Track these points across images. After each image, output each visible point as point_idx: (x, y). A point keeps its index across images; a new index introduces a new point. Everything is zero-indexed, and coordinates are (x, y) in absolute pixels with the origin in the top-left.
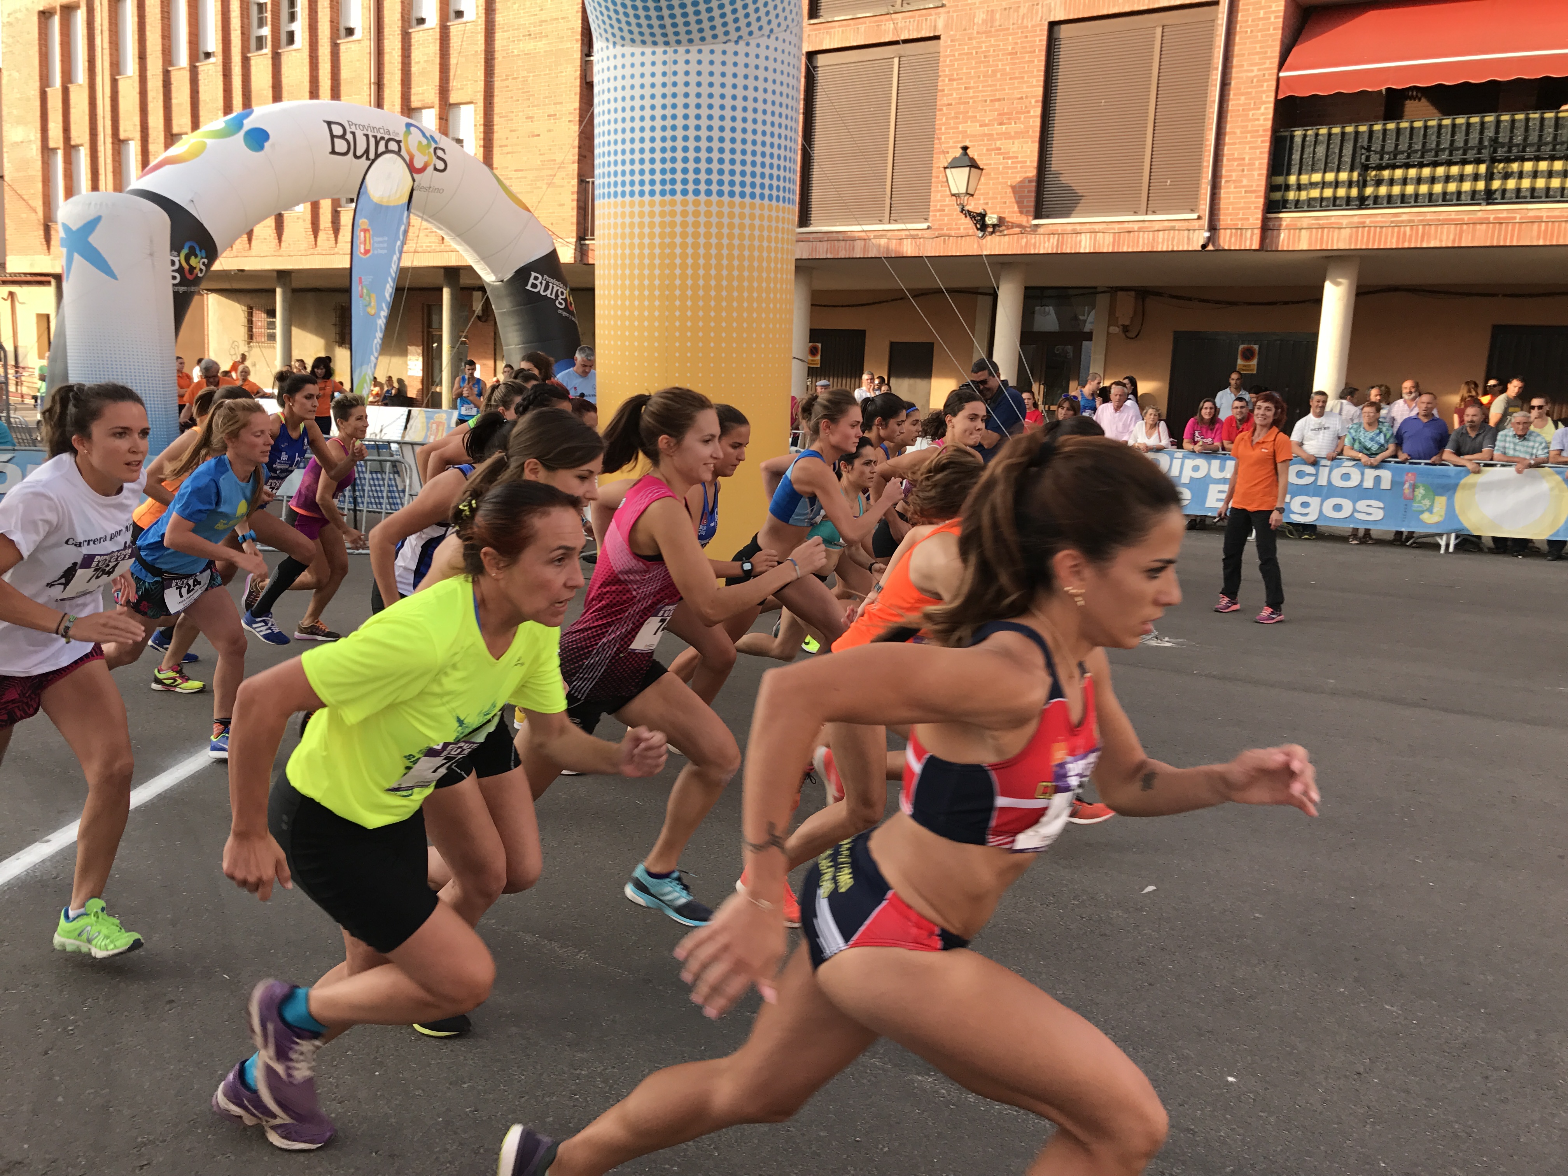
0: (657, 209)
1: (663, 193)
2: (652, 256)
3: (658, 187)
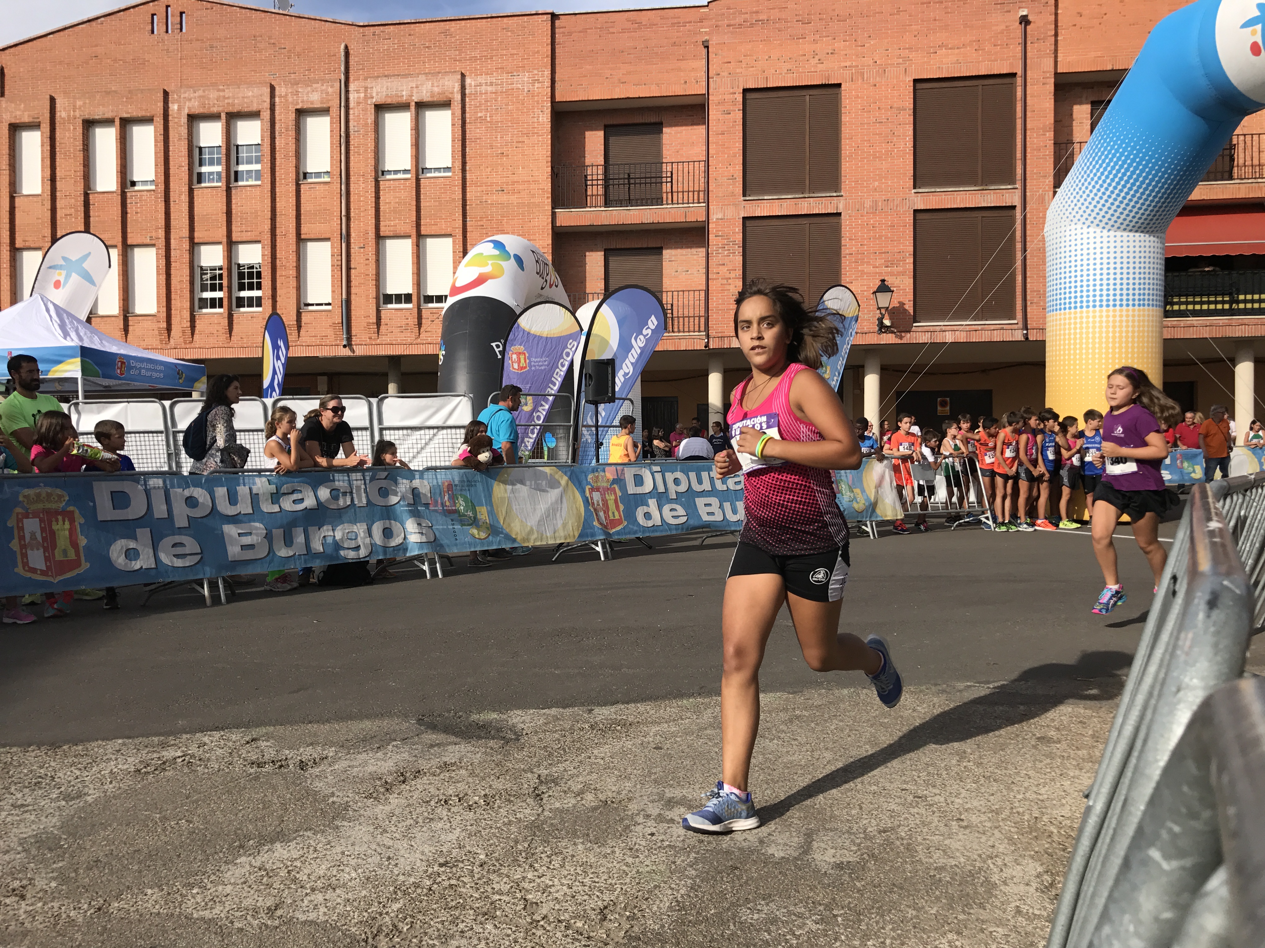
0: (1136, 313)
1: (1139, 305)
2: (1133, 337)
3: (1137, 302)
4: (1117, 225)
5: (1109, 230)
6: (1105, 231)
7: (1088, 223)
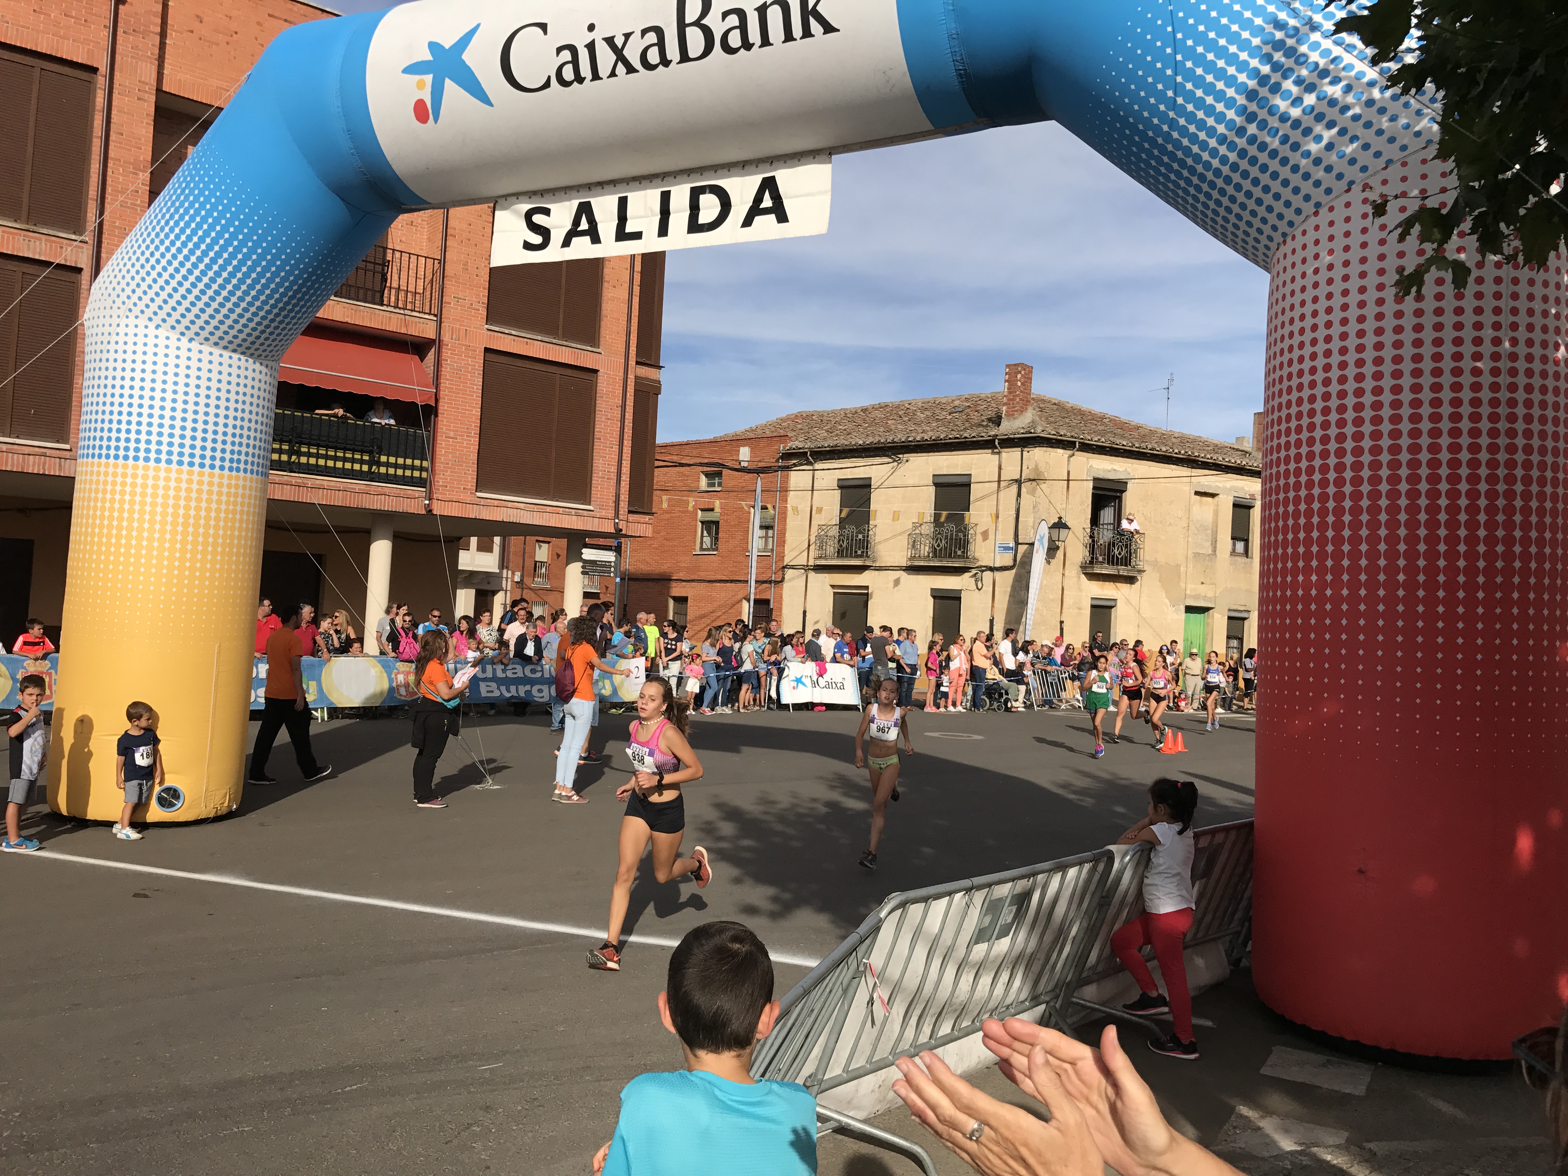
4: (204, 334)
5: (191, 340)
6: (185, 340)
7: (157, 320)
